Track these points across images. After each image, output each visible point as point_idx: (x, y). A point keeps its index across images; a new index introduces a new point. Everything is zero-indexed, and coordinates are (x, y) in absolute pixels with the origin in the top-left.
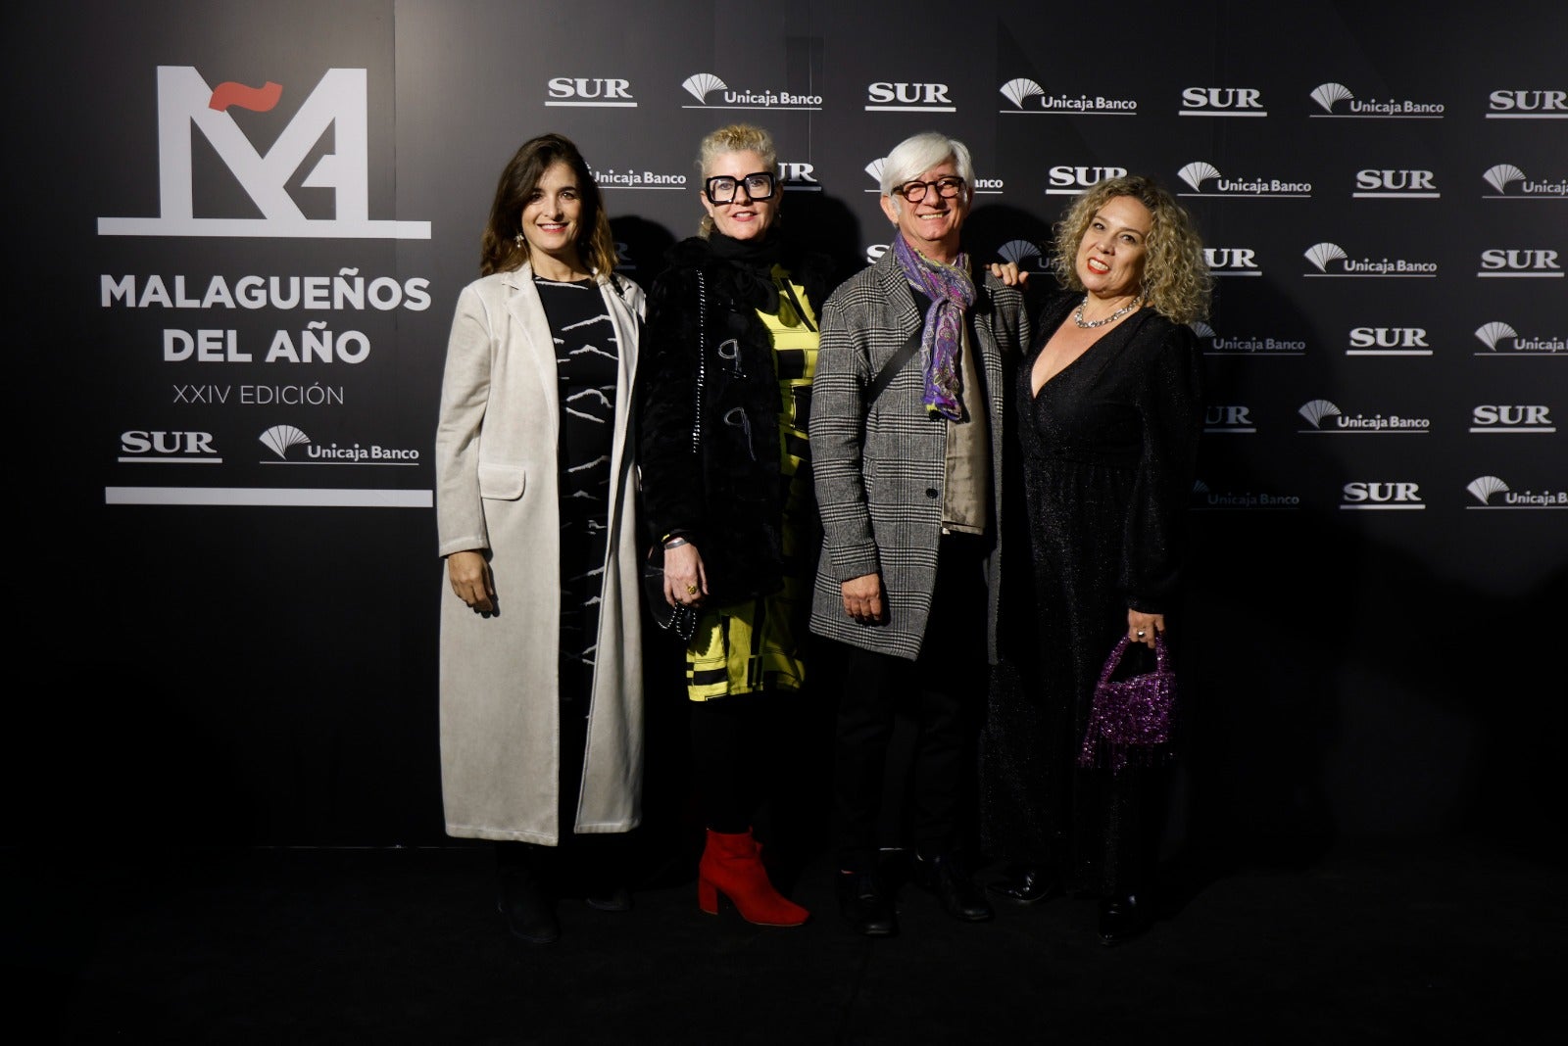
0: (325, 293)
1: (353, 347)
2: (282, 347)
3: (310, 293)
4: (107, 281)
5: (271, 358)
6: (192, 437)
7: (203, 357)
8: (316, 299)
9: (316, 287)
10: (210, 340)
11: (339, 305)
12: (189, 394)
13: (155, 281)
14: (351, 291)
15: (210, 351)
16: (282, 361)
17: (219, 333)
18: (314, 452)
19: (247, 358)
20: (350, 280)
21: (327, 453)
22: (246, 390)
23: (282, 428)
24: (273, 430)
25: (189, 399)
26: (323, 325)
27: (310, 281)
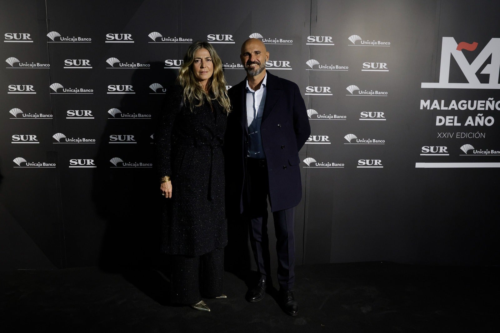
0: (483, 105)
1: (489, 121)
2: (470, 121)
3: (479, 105)
4: (422, 102)
5: (466, 125)
6: (441, 148)
7: (447, 124)
8: (481, 107)
9: (481, 103)
10: (450, 119)
11: (487, 109)
12: (442, 135)
13: (436, 102)
14: (491, 105)
15: (449, 123)
16: (469, 125)
17: (452, 117)
18: (475, 152)
19: (459, 124)
20: (491, 101)
21: (478, 152)
22: (458, 134)
23: (467, 145)
24: (464, 146)
25: (442, 137)
26: (482, 114)
27: (480, 102)
